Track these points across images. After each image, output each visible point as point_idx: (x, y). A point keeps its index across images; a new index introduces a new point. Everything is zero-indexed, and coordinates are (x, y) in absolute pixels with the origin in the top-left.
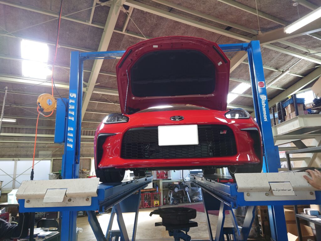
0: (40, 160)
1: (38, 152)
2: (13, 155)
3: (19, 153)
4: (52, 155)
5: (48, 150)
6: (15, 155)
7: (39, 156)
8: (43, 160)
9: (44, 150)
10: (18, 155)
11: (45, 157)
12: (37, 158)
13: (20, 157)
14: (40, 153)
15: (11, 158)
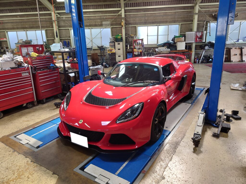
0: (104, 28)
1: (102, 23)
2: (88, 25)
3: (92, 24)
4: (111, 24)
5: (107, 21)
6: (89, 25)
7: (103, 25)
8: (105, 28)
9: (105, 21)
10: (91, 25)
11: (106, 26)
12: (102, 27)
13: (93, 27)
14: (104, 23)
15: (87, 27)
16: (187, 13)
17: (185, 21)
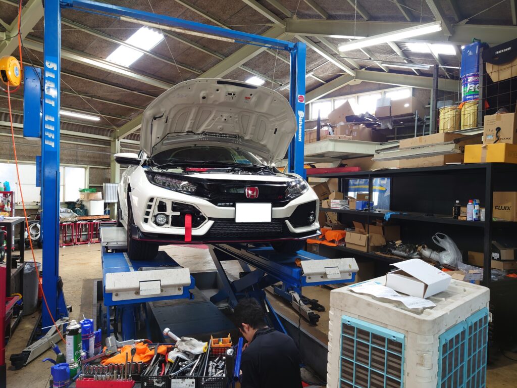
16: (98, 151)
17: (95, 163)
